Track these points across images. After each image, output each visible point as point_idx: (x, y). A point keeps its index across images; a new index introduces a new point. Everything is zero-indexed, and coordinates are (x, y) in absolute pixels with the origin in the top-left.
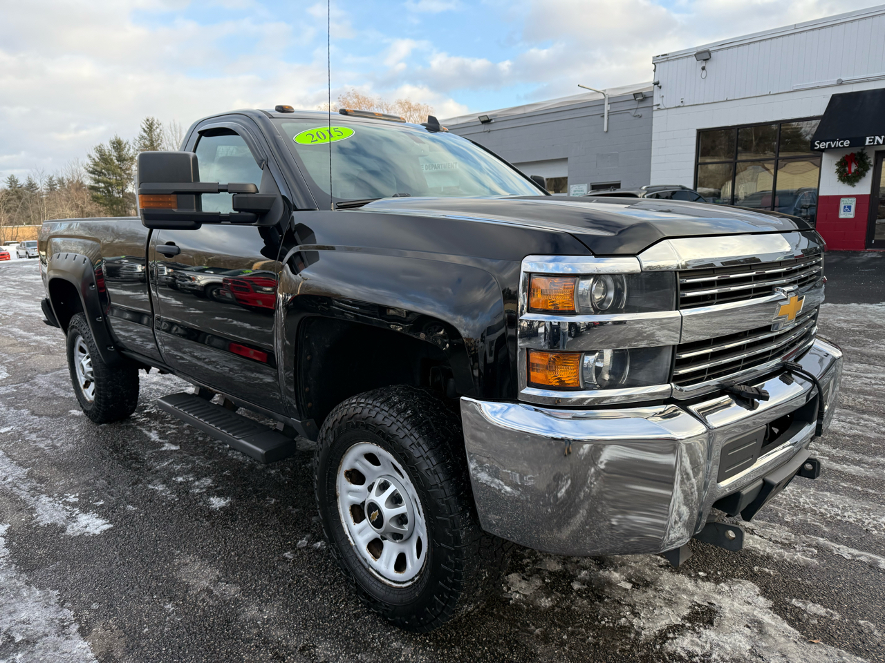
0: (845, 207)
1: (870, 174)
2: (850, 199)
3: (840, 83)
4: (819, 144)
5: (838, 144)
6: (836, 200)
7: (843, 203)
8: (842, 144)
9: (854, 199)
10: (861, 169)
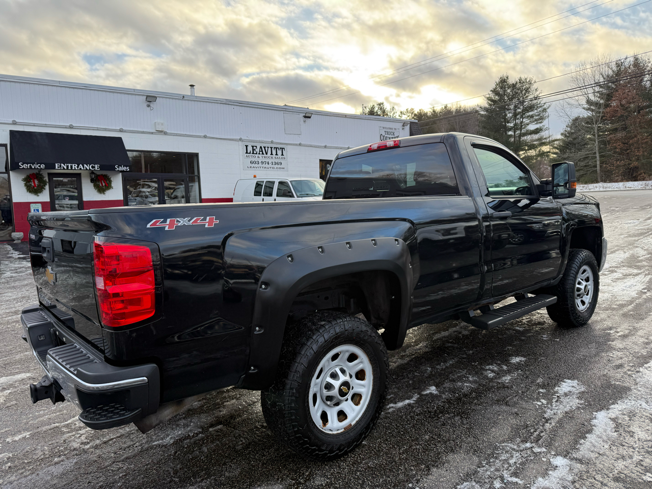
0: (34, 210)
1: (47, 187)
2: (37, 204)
3: (14, 123)
4: (23, 165)
5: (37, 166)
6: (27, 205)
7: (33, 207)
8: (39, 166)
9: (40, 205)
10: (42, 184)
